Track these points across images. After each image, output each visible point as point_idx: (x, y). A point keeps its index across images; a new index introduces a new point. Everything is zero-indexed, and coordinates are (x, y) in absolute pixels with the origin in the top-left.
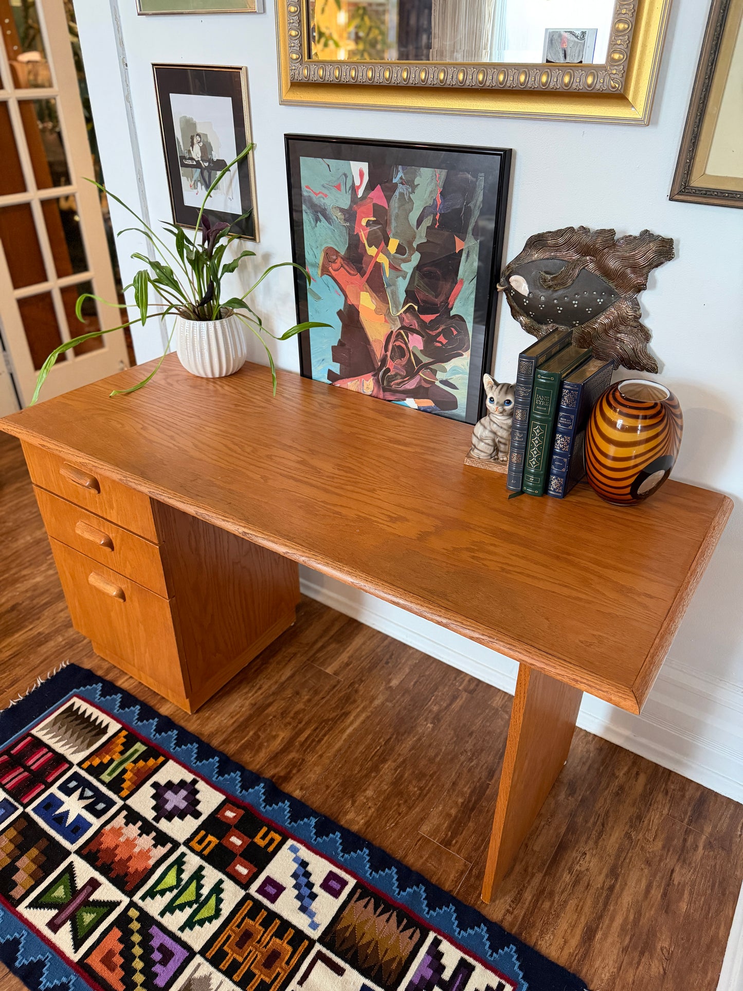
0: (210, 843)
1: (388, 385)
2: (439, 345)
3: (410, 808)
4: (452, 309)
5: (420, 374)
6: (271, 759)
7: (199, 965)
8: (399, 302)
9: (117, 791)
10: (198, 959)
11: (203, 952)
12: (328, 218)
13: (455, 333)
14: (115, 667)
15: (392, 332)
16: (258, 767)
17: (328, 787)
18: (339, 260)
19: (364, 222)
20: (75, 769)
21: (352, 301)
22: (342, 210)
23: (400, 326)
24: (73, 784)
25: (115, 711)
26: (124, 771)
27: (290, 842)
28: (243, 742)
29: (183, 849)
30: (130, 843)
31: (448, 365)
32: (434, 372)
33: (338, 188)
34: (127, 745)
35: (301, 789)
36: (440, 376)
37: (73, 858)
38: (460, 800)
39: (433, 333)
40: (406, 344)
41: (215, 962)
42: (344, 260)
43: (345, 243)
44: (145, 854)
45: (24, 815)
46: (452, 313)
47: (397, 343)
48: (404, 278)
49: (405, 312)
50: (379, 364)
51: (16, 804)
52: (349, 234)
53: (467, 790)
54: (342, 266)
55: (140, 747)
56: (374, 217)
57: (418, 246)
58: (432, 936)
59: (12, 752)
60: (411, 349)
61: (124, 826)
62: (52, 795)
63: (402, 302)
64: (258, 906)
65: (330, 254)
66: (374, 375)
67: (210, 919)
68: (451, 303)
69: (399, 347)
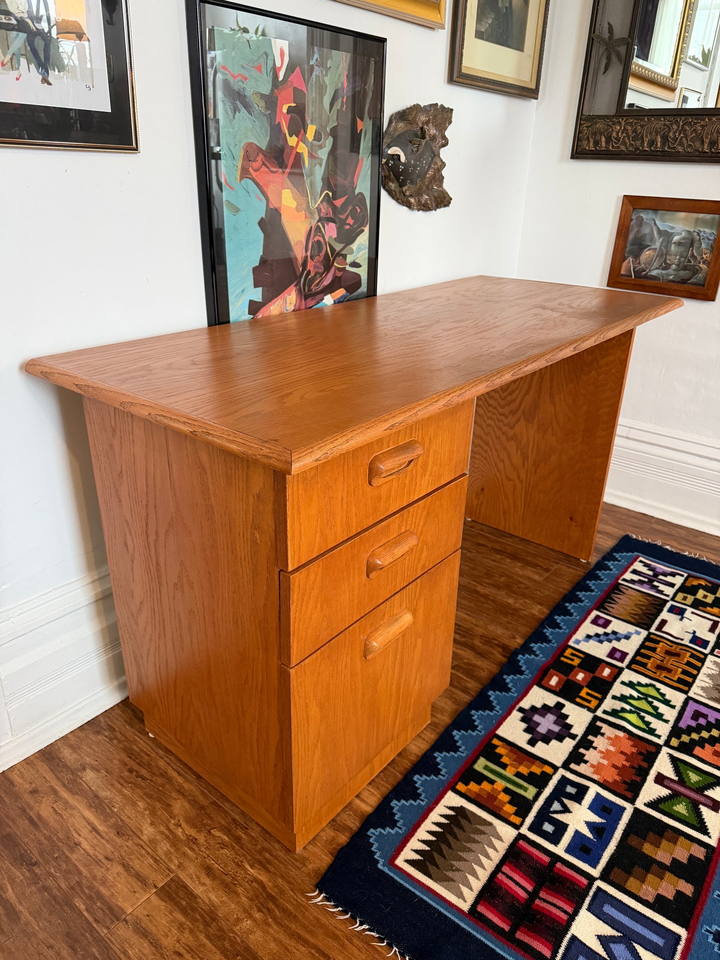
0: (588, 694)
1: (310, 290)
2: (348, 227)
3: (521, 583)
4: (356, 188)
5: (335, 264)
6: (485, 657)
7: (695, 693)
8: (318, 192)
9: (547, 778)
10: (691, 694)
11: (686, 692)
12: (247, 106)
13: (359, 210)
14: (333, 820)
15: (311, 227)
16: (494, 666)
17: (509, 623)
18: (261, 156)
19: (285, 110)
20: (524, 830)
21: (274, 204)
22: (263, 96)
23: (317, 218)
24: (548, 827)
25: (422, 803)
26: (519, 775)
27: (571, 643)
28: (464, 677)
29: (599, 713)
30: (606, 754)
31: (354, 246)
32: (345, 257)
33: (259, 69)
34: (480, 778)
35: (515, 638)
36: (349, 259)
37: (640, 804)
38: (508, 560)
39: (343, 217)
40: (323, 237)
41: (690, 685)
42: (265, 156)
43: (267, 135)
44: (614, 741)
45: (604, 877)
46: (357, 192)
47: (316, 239)
48: (321, 165)
49: (321, 202)
50: (301, 269)
51: (591, 893)
52: (271, 124)
53: (498, 556)
54: (264, 164)
55: (481, 765)
56: (294, 103)
57: (331, 130)
58: (620, 581)
59: (507, 928)
60: (327, 240)
61: (588, 764)
62: (568, 850)
63: (319, 191)
64: (633, 661)
65: (251, 151)
66: (296, 286)
67: (658, 690)
68: (355, 183)
69: (319, 242)
